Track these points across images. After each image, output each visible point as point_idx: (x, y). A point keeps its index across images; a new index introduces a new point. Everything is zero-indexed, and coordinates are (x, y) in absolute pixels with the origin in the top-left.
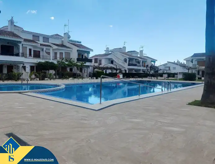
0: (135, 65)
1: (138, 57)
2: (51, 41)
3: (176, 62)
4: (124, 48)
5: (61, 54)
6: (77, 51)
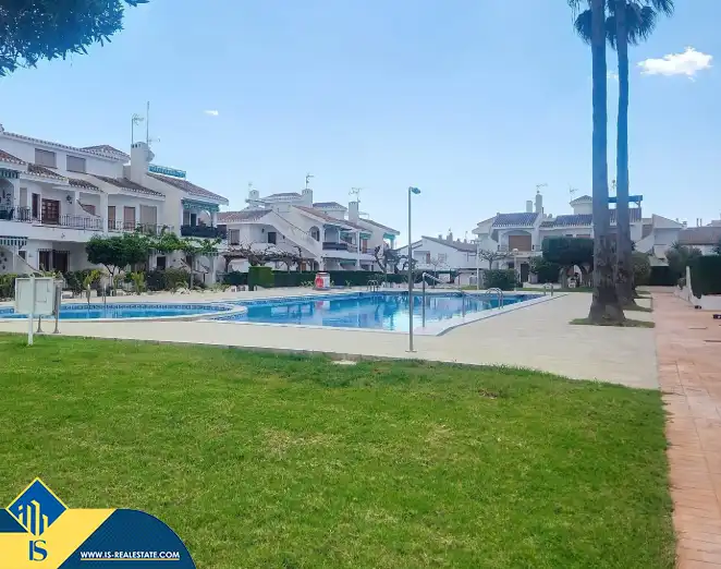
0: (343, 247)
1: (346, 222)
2: (93, 168)
3: (444, 237)
4: (308, 192)
5: (129, 210)
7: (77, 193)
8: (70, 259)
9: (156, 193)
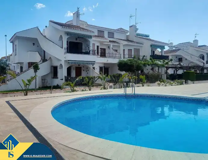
2: (116, 36)
7: (112, 45)
8: (110, 70)
9: (140, 43)
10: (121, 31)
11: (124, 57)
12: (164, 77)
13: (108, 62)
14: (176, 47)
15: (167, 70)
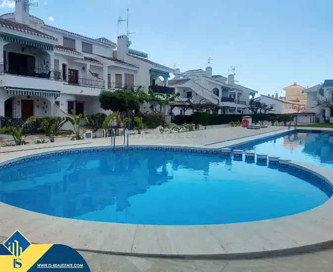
2: (97, 50)
4: (209, 69)
5: (118, 76)
6: (150, 71)
7: (88, 64)
8: (85, 107)
9: (133, 66)
10: (104, 42)
11: (109, 87)
12: (168, 119)
13: (83, 94)
14: (185, 76)
15: (172, 109)
